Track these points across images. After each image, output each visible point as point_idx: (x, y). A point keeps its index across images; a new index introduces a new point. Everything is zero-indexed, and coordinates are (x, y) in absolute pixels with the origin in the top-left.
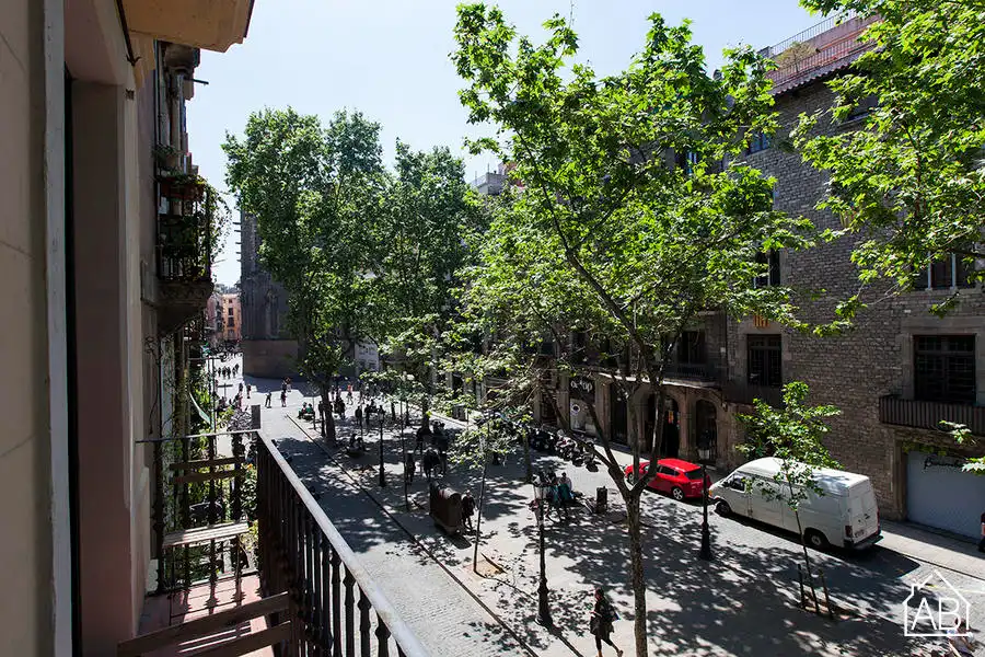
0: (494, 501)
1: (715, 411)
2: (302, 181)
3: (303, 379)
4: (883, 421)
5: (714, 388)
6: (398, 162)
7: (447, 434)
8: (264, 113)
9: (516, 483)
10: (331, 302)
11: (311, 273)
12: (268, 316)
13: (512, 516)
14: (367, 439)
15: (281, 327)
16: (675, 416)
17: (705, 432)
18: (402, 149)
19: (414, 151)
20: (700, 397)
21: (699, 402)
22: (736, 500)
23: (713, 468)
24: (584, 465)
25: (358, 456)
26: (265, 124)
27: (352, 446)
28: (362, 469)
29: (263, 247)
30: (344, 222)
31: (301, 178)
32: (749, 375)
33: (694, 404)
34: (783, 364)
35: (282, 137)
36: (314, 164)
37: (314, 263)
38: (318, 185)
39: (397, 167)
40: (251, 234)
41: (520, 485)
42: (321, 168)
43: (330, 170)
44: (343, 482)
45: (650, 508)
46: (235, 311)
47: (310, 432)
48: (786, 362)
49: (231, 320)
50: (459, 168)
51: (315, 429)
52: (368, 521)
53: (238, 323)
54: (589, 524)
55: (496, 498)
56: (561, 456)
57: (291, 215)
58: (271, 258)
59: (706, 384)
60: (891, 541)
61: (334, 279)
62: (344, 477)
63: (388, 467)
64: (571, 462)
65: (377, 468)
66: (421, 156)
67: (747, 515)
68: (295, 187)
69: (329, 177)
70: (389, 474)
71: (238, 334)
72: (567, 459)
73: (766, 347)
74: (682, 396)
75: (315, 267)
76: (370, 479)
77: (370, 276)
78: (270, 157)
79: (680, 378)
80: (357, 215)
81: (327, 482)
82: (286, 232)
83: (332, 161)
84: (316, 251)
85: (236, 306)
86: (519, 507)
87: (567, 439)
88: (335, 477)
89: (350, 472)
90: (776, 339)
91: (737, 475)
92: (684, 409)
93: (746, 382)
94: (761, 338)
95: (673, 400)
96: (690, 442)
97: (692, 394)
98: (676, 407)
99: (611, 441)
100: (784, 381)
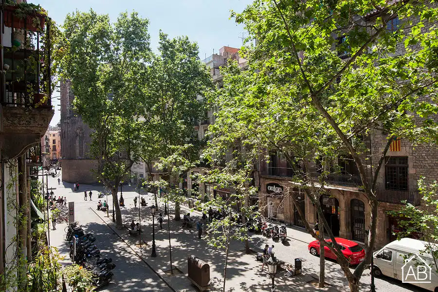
0: (228, 267)
1: (364, 206)
2: (100, 57)
3: (101, 184)
5: (363, 191)
6: (160, 45)
7: (192, 220)
8: (75, 14)
9: (240, 253)
10: (118, 135)
11: (106, 116)
12: (77, 144)
13: (242, 277)
14: (143, 223)
15: (86, 151)
16: (337, 209)
17: (356, 218)
18: (163, 37)
19: (171, 38)
20: (354, 197)
21: (352, 201)
22: (383, 265)
23: (364, 244)
24: (280, 242)
25: (137, 234)
26: (76, 21)
27: (133, 229)
28: (141, 244)
29: (75, 101)
30: (127, 84)
31: (99, 56)
32: (386, 182)
33: (349, 202)
34: (409, 176)
35: (87, 29)
36: (107, 46)
37: (108, 109)
38: (110, 59)
39: (159, 49)
40: (66, 93)
41: (242, 255)
42: (112, 48)
43: (117, 49)
44: (130, 253)
45: (329, 271)
46: (57, 141)
47: (105, 219)
48: (412, 174)
49: (54, 147)
50: (195, 49)
51: (108, 217)
52: (149, 281)
53: (58, 149)
54: (292, 283)
55: (230, 264)
56: (264, 235)
57: (93, 78)
58: (80, 107)
59: (358, 189)
61: (120, 120)
62: (129, 250)
63: (158, 243)
64: (271, 239)
65: (150, 243)
66: (175, 41)
67: (393, 277)
68: (95, 61)
69: (117, 54)
70: (158, 247)
71: (58, 156)
72: (269, 237)
73: (397, 164)
74: (342, 197)
75: (109, 112)
76: (146, 251)
77: (142, 119)
78: (79, 42)
79: (340, 185)
80: (135, 79)
81: (119, 253)
82: (90, 89)
83: (119, 43)
84: (109, 102)
85: (58, 138)
86: (245, 271)
87: (268, 224)
88: (124, 249)
89: (133, 247)
90: (405, 159)
91: (385, 249)
92: (343, 205)
93: (384, 187)
94: (394, 159)
95: (336, 199)
96: (347, 225)
97: (349, 195)
98: (337, 203)
99: (295, 225)
100: (411, 187)
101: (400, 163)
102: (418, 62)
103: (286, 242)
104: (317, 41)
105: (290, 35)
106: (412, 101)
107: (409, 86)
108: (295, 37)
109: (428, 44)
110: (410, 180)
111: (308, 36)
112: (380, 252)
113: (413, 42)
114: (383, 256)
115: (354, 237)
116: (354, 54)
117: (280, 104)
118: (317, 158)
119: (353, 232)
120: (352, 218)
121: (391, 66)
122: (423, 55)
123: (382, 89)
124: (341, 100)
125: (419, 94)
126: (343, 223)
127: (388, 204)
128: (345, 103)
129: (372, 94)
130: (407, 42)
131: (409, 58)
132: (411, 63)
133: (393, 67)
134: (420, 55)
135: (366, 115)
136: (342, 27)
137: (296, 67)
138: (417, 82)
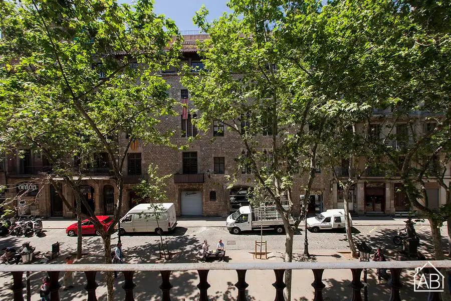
1: (113, 189)
4: (175, 183)
5: (113, 178)
16: (92, 195)
17: (107, 199)
20: (106, 184)
21: (105, 186)
22: (127, 227)
24: (35, 235)
32: (128, 171)
33: (102, 188)
34: (142, 165)
48: (143, 164)
59: (109, 177)
60: (181, 223)
67: (132, 231)
73: (135, 158)
74: (96, 185)
79: (96, 175)
90: (139, 155)
91: (128, 215)
92: (97, 190)
93: (127, 174)
94: (133, 154)
95: (91, 187)
96: (101, 206)
97: (102, 183)
98: (93, 190)
99: (52, 216)
100: (143, 172)
101: (137, 157)
102: (147, 92)
103: (41, 234)
104: (79, 57)
105: (52, 43)
106: (144, 115)
107: (142, 105)
108: (58, 46)
109: (153, 83)
110: (142, 167)
111: (70, 50)
112: (124, 218)
113: (145, 79)
114: (126, 220)
115: (106, 213)
116: (108, 76)
117: (39, 102)
118: (75, 154)
119: (105, 209)
120: (105, 199)
121: (132, 90)
122: (150, 89)
123: (127, 104)
124: (98, 107)
125: (148, 112)
126: (97, 204)
127: (130, 185)
128: (101, 110)
129: (120, 107)
130: (142, 78)
131: (143, 88)
132: (143, 92)
133: (134, 92)
134: (149, 88)
135: (116, 121)
136: (100, 53)
137: (58, 72)
138: (147, 104)
